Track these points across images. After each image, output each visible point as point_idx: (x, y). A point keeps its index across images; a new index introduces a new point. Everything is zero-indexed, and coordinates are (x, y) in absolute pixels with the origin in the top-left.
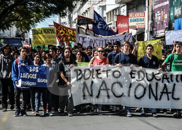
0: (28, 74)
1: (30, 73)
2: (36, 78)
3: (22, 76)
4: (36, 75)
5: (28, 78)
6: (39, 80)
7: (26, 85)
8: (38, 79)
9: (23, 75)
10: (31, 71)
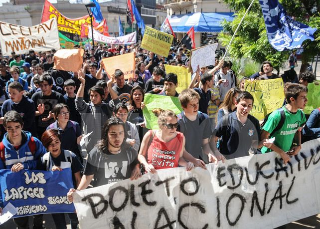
0: (22, 188)
1: (27, 186)
2: (43, 196)
3: (9, 195)
4: (41, 190)
5: (26, 197)
6: (52, 201)
7: (24, 215)
8: (49, 198)
9: (10, 193)
10: (28, 181)
